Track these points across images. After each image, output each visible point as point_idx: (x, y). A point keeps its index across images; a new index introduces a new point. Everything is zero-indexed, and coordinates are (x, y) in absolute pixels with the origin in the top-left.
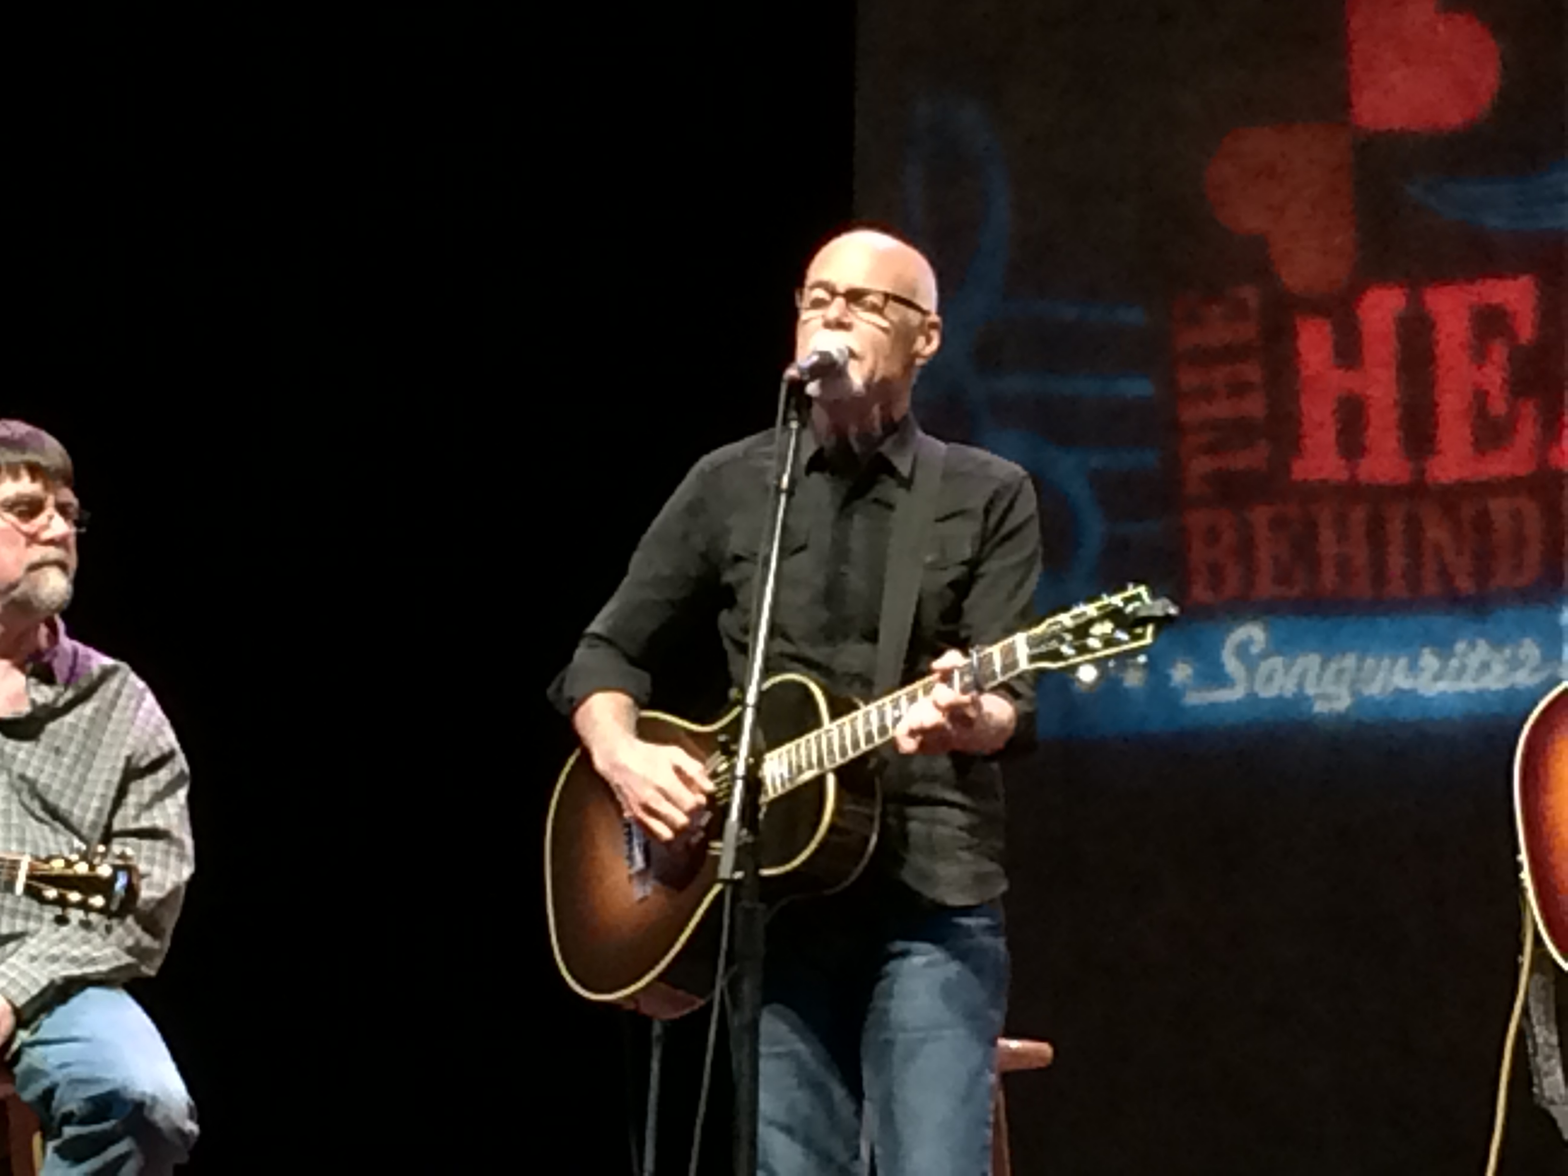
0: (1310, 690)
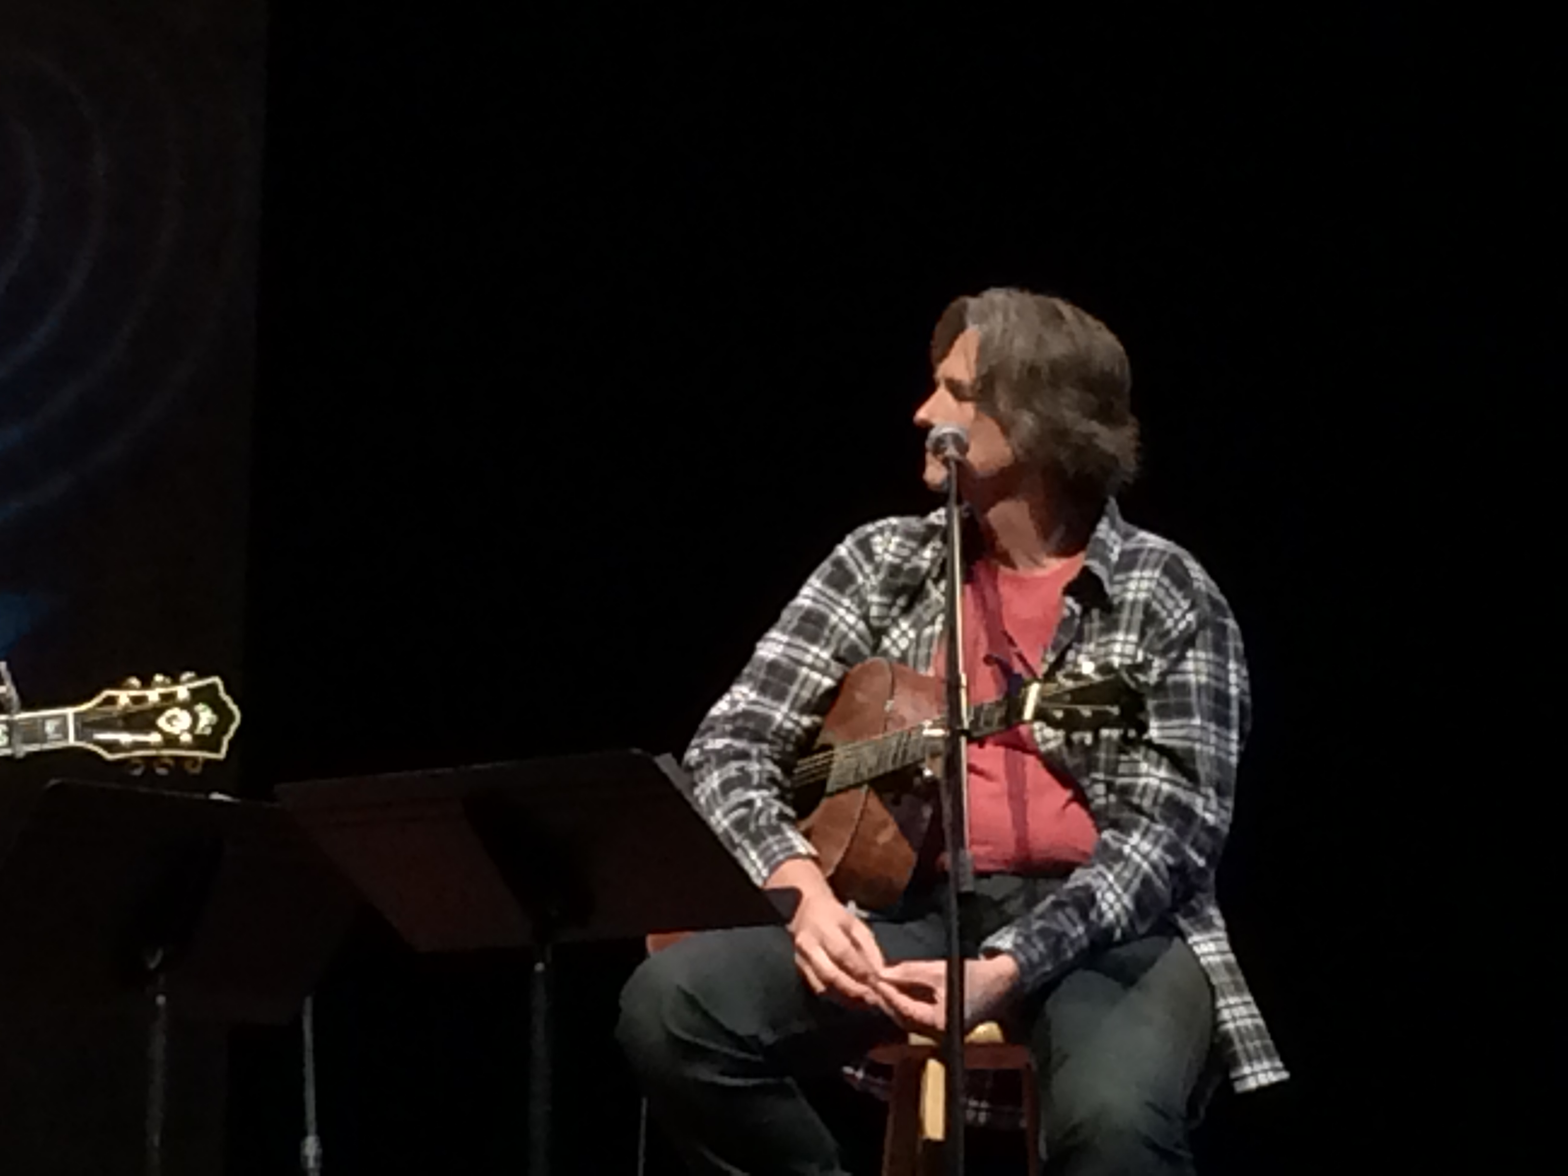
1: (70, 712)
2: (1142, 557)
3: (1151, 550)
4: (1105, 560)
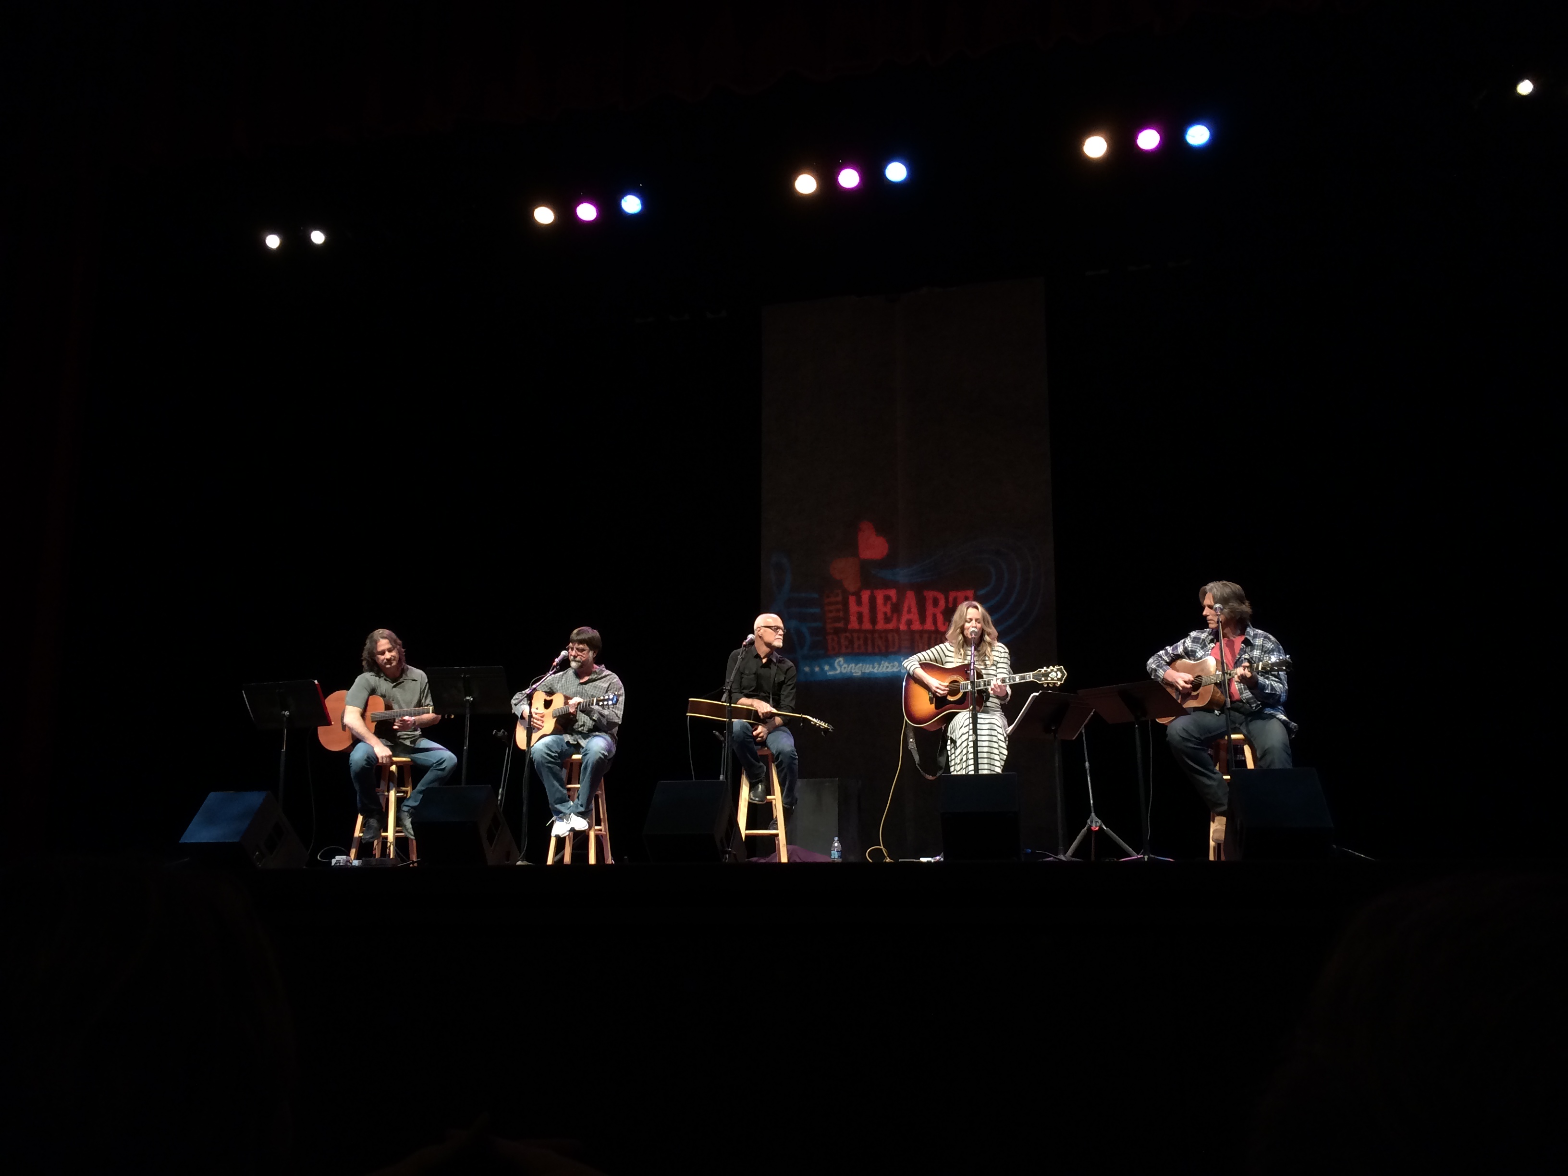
0: (853, 671)
1: (1031, 673)
2: (1258, 636)
3: (1260, 634)
4: (1250, 636)
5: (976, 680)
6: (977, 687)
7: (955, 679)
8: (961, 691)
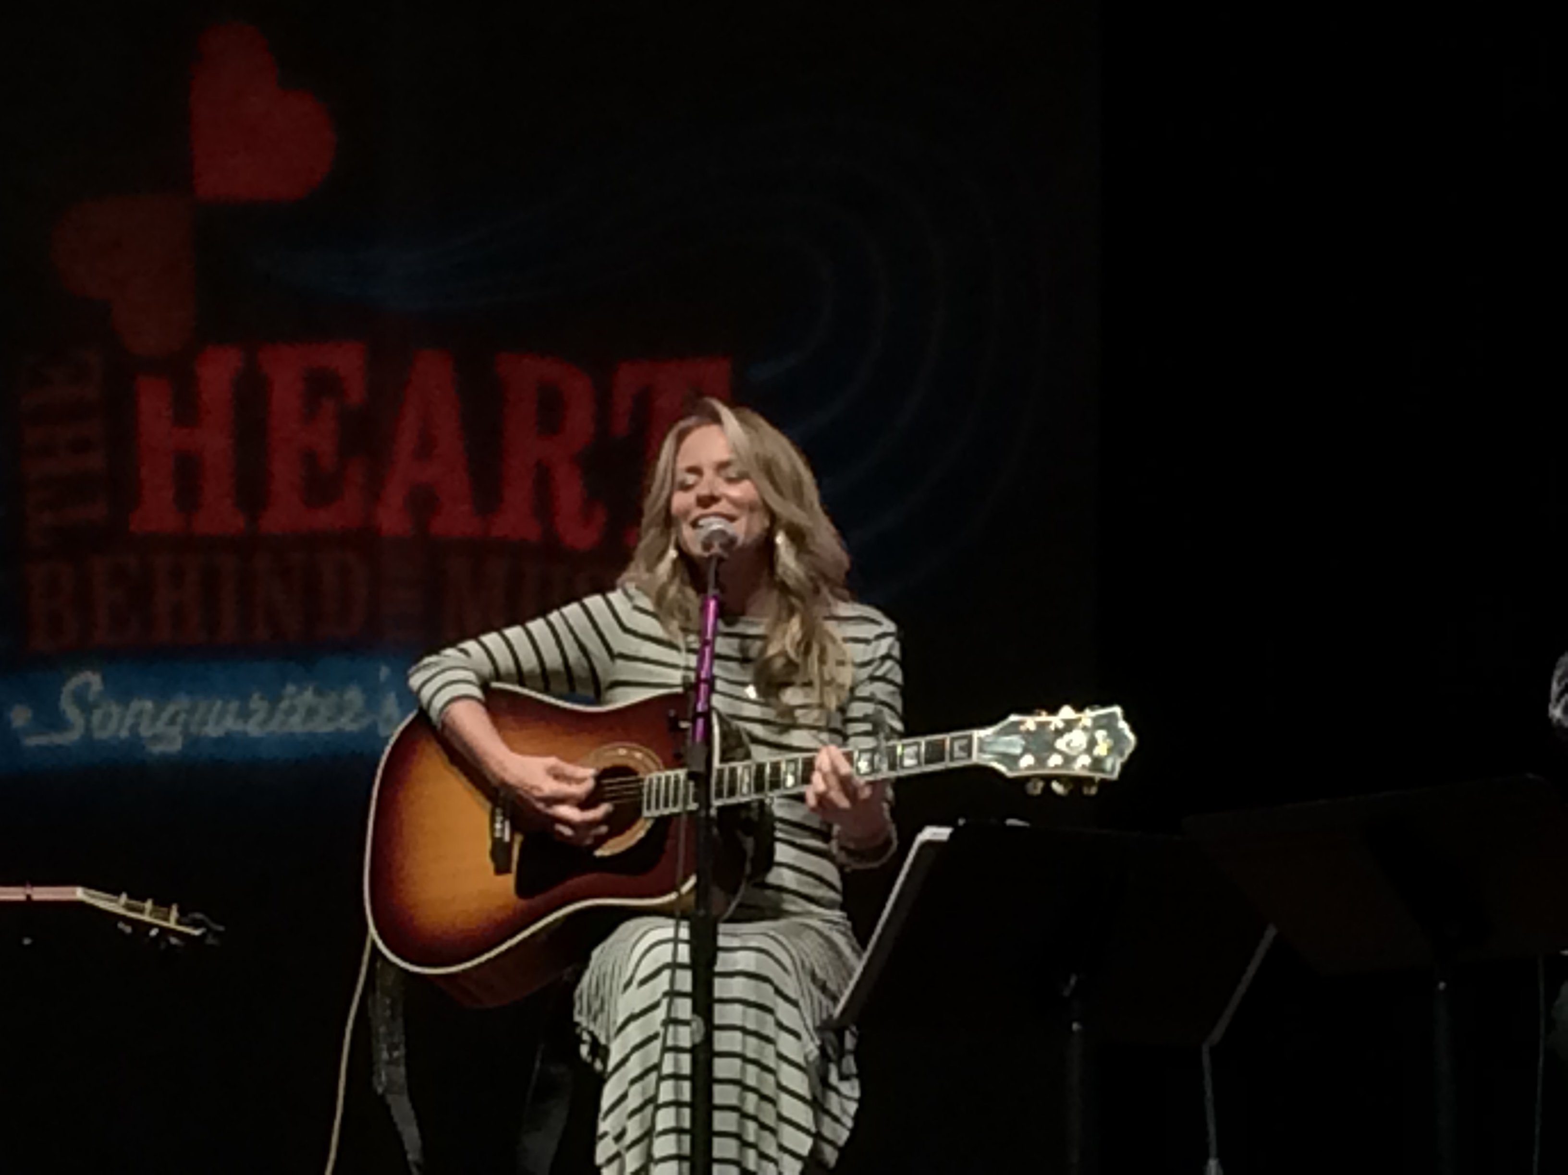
1: (978, 735)
5: (716, 763)
6: (719, 795)
7: (619, 762)
8: (646, 813)
